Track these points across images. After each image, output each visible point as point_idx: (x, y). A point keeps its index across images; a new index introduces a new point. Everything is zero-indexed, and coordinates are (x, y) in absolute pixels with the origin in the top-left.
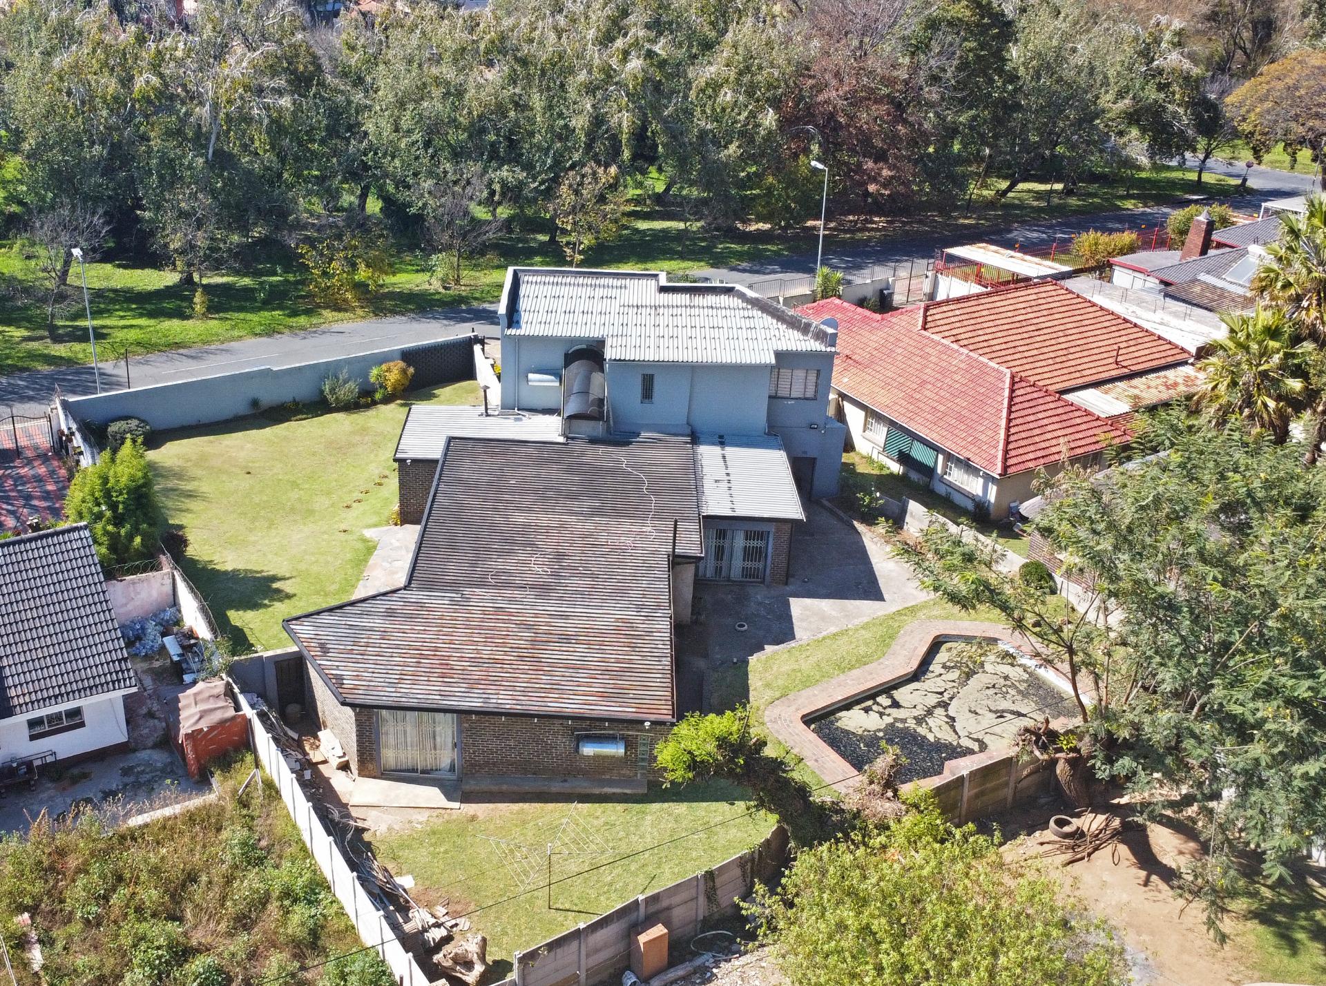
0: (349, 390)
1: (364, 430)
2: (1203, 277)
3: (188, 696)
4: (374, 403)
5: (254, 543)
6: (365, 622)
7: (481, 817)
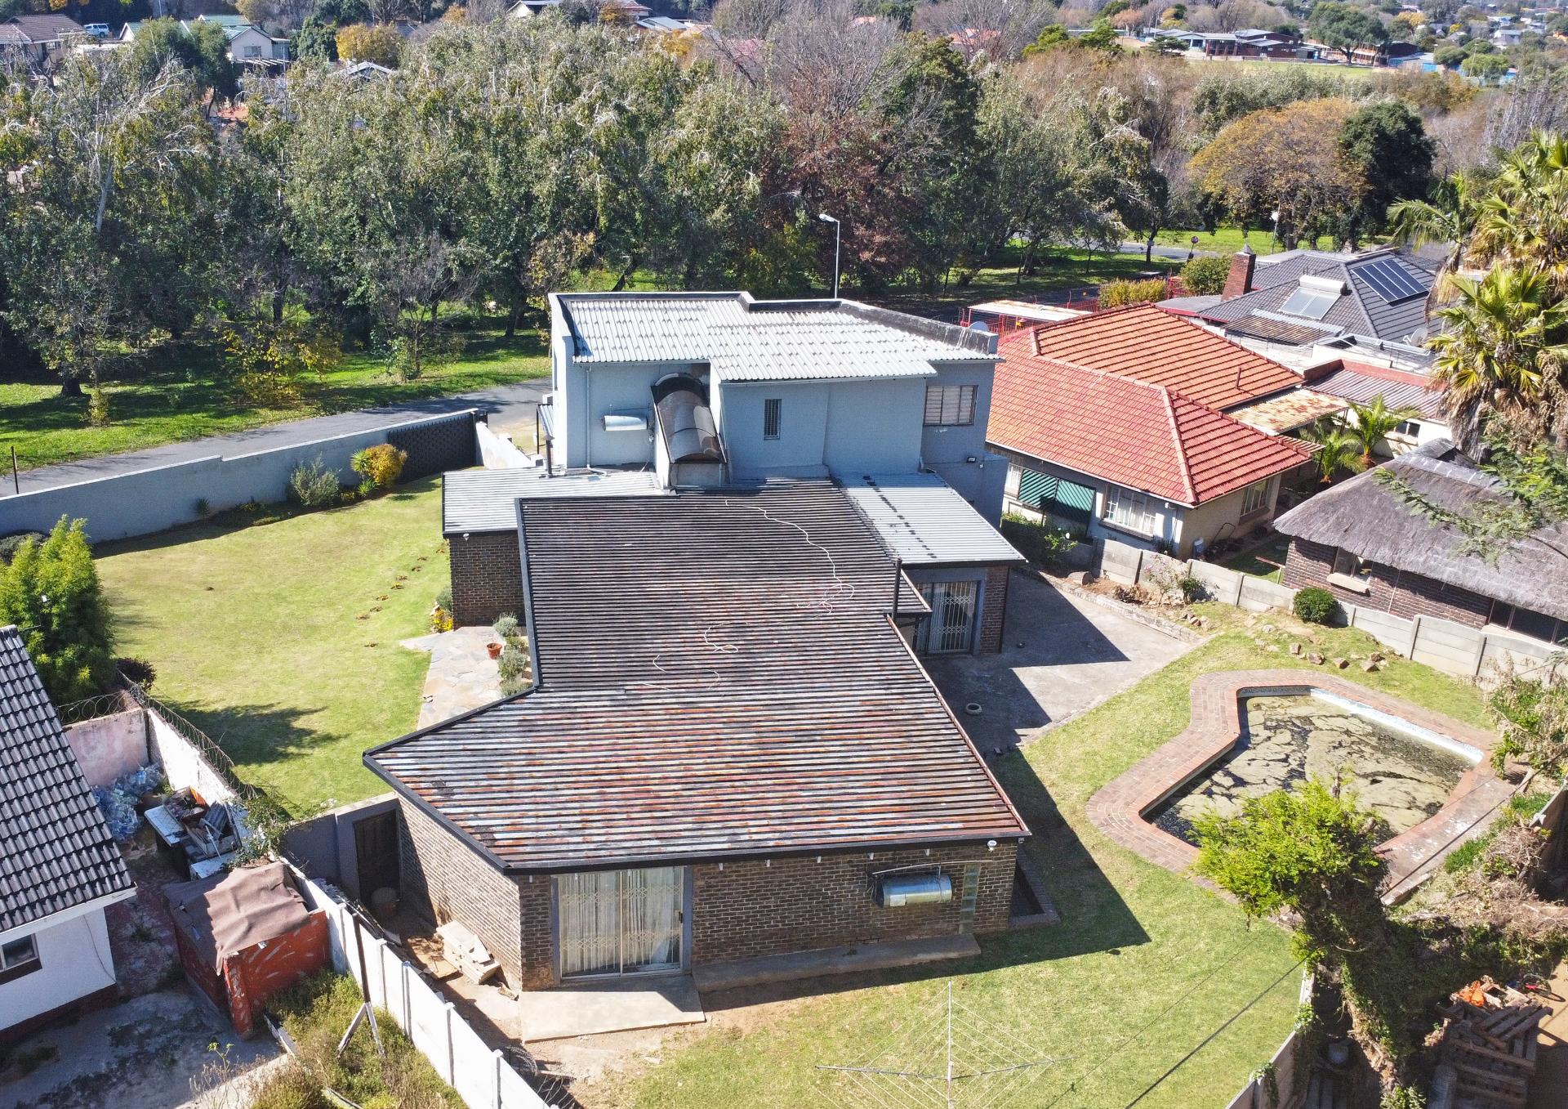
0: (326, 483)
1: (355, 530)
2: (1256, 312)
3: (222, 894)
4: (359, 499)
5: (244, 673)
6: (492, 744)
7: (747, 1030)
